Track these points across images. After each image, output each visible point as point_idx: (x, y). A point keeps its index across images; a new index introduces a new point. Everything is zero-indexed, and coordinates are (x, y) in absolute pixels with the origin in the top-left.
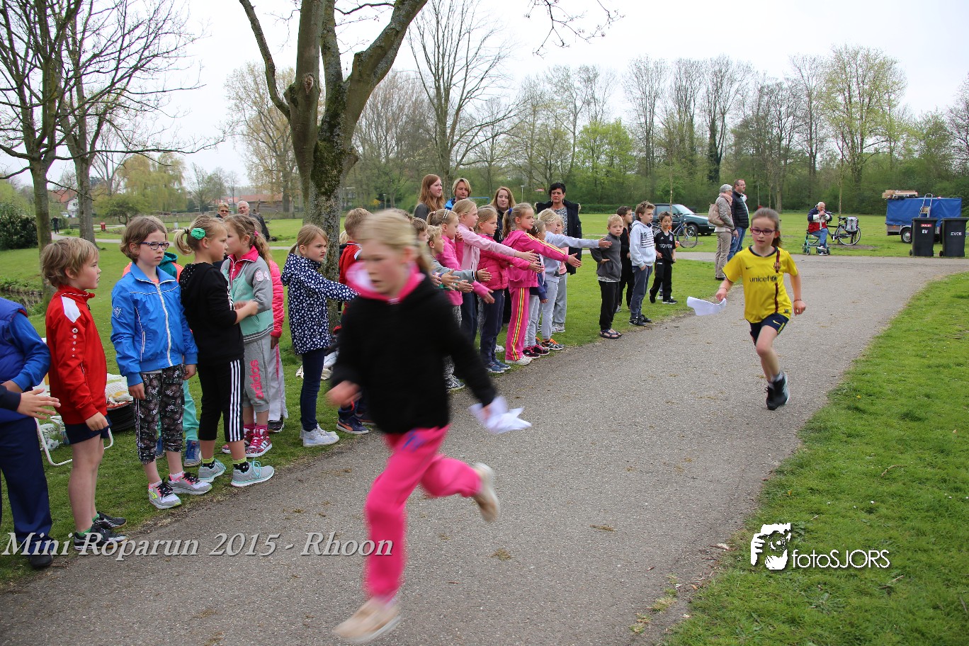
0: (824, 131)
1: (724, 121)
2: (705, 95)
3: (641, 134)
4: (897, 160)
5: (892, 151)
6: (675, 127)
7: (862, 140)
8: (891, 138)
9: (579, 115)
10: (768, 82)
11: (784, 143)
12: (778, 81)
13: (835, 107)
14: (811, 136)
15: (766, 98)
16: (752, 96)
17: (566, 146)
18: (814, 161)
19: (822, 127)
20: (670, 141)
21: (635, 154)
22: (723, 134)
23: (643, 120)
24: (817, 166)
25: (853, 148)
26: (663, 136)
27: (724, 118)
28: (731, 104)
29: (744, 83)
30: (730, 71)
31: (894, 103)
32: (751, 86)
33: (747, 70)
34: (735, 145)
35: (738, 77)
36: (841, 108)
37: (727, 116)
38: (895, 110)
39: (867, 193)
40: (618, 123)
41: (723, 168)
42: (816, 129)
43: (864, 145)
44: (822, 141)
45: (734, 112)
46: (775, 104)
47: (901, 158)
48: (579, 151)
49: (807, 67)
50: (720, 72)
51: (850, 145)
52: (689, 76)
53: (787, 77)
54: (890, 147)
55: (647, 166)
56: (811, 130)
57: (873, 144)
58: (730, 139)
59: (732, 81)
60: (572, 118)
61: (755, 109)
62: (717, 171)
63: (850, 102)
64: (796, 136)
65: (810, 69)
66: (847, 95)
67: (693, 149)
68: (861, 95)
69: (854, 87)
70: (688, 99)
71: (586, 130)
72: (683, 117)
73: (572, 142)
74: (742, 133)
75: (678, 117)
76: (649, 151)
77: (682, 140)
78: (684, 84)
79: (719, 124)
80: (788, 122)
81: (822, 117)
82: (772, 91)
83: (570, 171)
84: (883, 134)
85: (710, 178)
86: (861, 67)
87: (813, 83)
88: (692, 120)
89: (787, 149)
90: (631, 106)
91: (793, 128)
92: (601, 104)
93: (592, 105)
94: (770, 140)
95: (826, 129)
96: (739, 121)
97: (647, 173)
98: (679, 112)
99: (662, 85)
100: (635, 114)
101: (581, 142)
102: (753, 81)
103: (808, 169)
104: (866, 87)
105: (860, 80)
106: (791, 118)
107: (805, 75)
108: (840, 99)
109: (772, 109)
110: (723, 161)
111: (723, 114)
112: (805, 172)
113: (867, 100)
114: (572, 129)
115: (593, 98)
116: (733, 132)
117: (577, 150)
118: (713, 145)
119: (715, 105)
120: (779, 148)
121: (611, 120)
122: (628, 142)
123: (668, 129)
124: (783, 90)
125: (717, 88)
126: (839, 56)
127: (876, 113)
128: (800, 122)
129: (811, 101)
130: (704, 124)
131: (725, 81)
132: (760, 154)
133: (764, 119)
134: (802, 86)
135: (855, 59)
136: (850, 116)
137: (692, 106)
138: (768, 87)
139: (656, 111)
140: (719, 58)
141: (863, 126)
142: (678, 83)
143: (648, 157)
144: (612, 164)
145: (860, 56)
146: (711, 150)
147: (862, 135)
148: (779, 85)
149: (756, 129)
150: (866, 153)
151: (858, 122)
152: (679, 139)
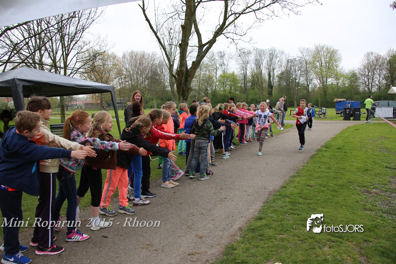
1: (274, 72)
2: (267, 62)
3: (242, 77)
4: (340, 87)
5: (338, 84)
6: (255, 74)
7: (327, 80)
8: (337, 79)
9: (218, 70)
10: (290, 58)
11: (297, 81)
12: (294, 58)
13: (316, 67)
14: (307, 78)
15: (290, 64)
16: (284, 63)
17: (213, 82)
18: (309, 87)
20: (253, 80)
21: (240, 85)
22: (273, 77)
23: (243, 72)
24: (310, 89)
26: (250, 78)
27: (274, 71)
28: (277, 66)
29: (281, 58)
30: (276, 53)
31: (338, 66)
32: (284, 59)
33: (283, 53)
34: (278, 81)
35: (279, 55)
36: (318, 67)
37: (275, 71)
38: (338, 68)
39: (329, 100)
40: (233, 73)
41: (274, 90)
42: (309, 75)
44: (311, 80)
45: (278, 69)
46: (293, 66)
47: (341, 86)
48: (219, 84)
49: (305, 52)
50: (272, 53)
51: (322, 81)
52: (260, 56)
53: (298, 56)
54: (337, 83)
55: (244, 90)
56: (307, 76)
57: (330, 81)
58: (276, 80)
59: (277, 57)
60: (215, 71)
61: (286, 68)
62: (271, 92)
63: (322, 65)
64: (301, 78)
66: (320, 62)
67: (262, 83)
68: (326, 63)
69: (323, 60)
70: (260, 64)
71: (221, 76)
72: (258, 71)
73: (215, 80)
74: (281, 77)
75: (256, 70)
76: (245, 84)
78: (258, 58)
79: (272, 73)
80: (299, 73)
81: (311, 71)
82: (292, 61)
83: (215, 92)
84: (334, 78)
85: (269, 94)
86: (325, 52)
87: (307, 58)
88: (261, 72)
89: (298, 83)
90: (238, 66)
91: (301, 75)
92: (226, 66)
93: (223, 66)
94: (292, 80)
95: (312, 76)
96: (280, 72)
97: (244, 93)
99: (250, 59)
100: (239, 70)
101: (220, 81)
102: (285, 57)
103: (306, 90)
104: (327, 60)
105: (325, 57)
106: (300, 71)
107: (304, 55)
108: (318, 64)
109: (292, 68)
110: (273, 88)
111: (274, 70)
112: (305, 92)
113: (328, 65)
114: (215, 76)
115: (223, 63)
116: (277, 76)
117: (217, 83)
118: (270, 82)
119: (270, 66)
120: (295, 83)
121: (230, 71)
122: (237, 80)
123: (252, 75)
124: (296, 61)
125: (271, 60)
126: (317, 48)
127: (331, 70)
128: (303, 73)
129: (307, 65)
130: (266, 73)
131: (274, 57)
132: (288, 85)
133: (290, 71)
134: (303, 59)
135: (323, 49)
136: (321, 70)
137: (261, 67)
138: (291, 59)
139: (247, 68)
140: (271, 49)
141: (327, 74)
142: (256, 58)
143: (245, 86)
144: (231, 89)
145: (324, 48)
146: (269, 84)
147: (326, 78)
148: (295, 59)
149: (286, 75)
150: (328, 85)
151: (324, 73)
152: (257, 79)
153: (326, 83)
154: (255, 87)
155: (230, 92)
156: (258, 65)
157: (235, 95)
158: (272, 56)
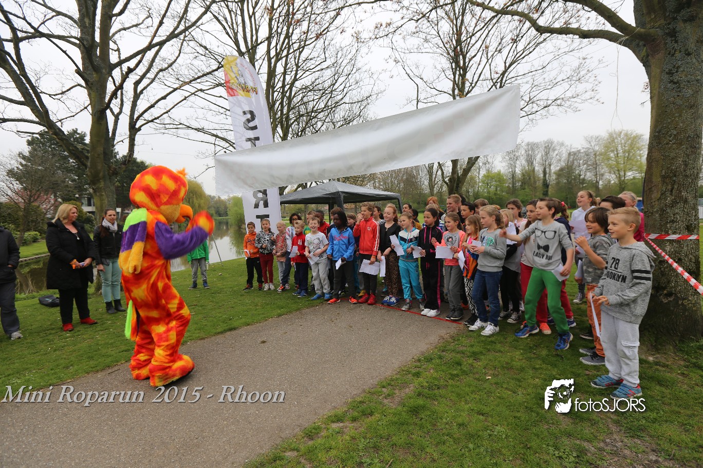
0: (603, 170)
1: (550, 169)
2: (541, 157)
3: (510, 176)
6: (526, 172)
7: (625, 174)
8: (642, 172)
9: (481, 169)
10: (573, 150)
11: (582, 177)
12: (580, 149)
13: (609, 159)
14: (596, 173)
15: (572, 157)
16: (565, 156)
17: (475, 182)
18: (598, 184)
19: (603, 168)
20: (524, 179)
21: (507, 185)
22: (550, 174)
23: (510, 170)
24: (600, 186)
25: (620, 177)
26: (520, 177)
27: (550, 167)
28: (554, 161)
29: (560, 151)
30: (553, 145)
31: (643, 155)
32: (564, 152)
33: (562, 144)
34: (556, 179)
35: (558, 148)
36: (613, 159)
37: (552, 167)
38: (643, 158)
40: (499, 172)
41: (550, 190)
42: (599, 170)
43: (626, 176)
44: (602, 175)
45: (557, 164)
46: (576, 160)
48: (482, 185)
49: (594, 141)
50: (548, 146)
51: (618, 176)
52: (533, 150)
53: (583, 146)
54: (641, 176)
55: (513, 191)
56: (596, 170)
57: (631, 175)
58: (554, 177)
59: (554, 150)
60: (478, 171)
61: (566, 162)
62: (547, 191)
63: (618, 156)
64: (588, 174)
65: (595, 141)
66: (616, 153)
67: (535, 182)
68: (624, 152)
69: (619, 148)
70: (533, 159)
71: (485, 176)
72: (530, 167)
73: (478, 181)
74: (560, 174)
75: (527, 167)
76: (514, 184)
77: (530, 178)
78: (530, 152)
79: (547, 170)
81: (602, 164)
82: (575, 154)
83: (477, 194)
84: (636, 170)
85: (544, 194)
86: (623, 139)
87: (597, 148)
88: (534, 169)
89: (584, 179)
90: (504, 164)
91: (587, 169)
92: (491, 164)
93: (487, 165)
94: (574, 176)
95: (604, 169)
96: (558, 168)
97: (513, 193)
98: (528, 166)
99: (520, 154)
100: (507, 168)
101: (482, 181)
102: (565, 150)
103: (595, 188)
104: (627, 148)
105: (623, 145)
106: (585, 166)
107: (593, 145)
108: (612, 155)
109: (575, 162)
110: (550, 187)
111: (550, 165)
113: (627, 154)
114: (477, 176)
115: (487, 161)
116: (554, 173)
117: (480, 184)
118: (545, 180)
119: (546, 162)
120: (579, 180)
121: (495, 171)
122: (504, 180)
123: (523, 173)
124: (581, 153)
125: (547, 154)
126: (611, 135)
127: (633, 160)
128: (591, 167)
129: (596, 157)
130: (540, 170)
131: (551, 150)
132: (569, 183)
133: (571, 166)
134: (591, 150)
135: (620, 136)
136: (618, 163)
137: (534, 163)
138: (573, 152)
139: (517, 166)
140: (548, 140)
141: (625, 167)
142: (527, 153)
143: (513, 186)
144: (496, 190)
145: (622, 134)
146: (544, 182)
147: (625, 171)
148: (579, 151)
149: (567, 172)
150: (627, 180)
151: (622, 165)
152: (528, 178)
153: (625, 178)
154: (526, 187)
155: (495, 193)
156: (530, 161)
157: (501, 197)
158: (549, 148)
